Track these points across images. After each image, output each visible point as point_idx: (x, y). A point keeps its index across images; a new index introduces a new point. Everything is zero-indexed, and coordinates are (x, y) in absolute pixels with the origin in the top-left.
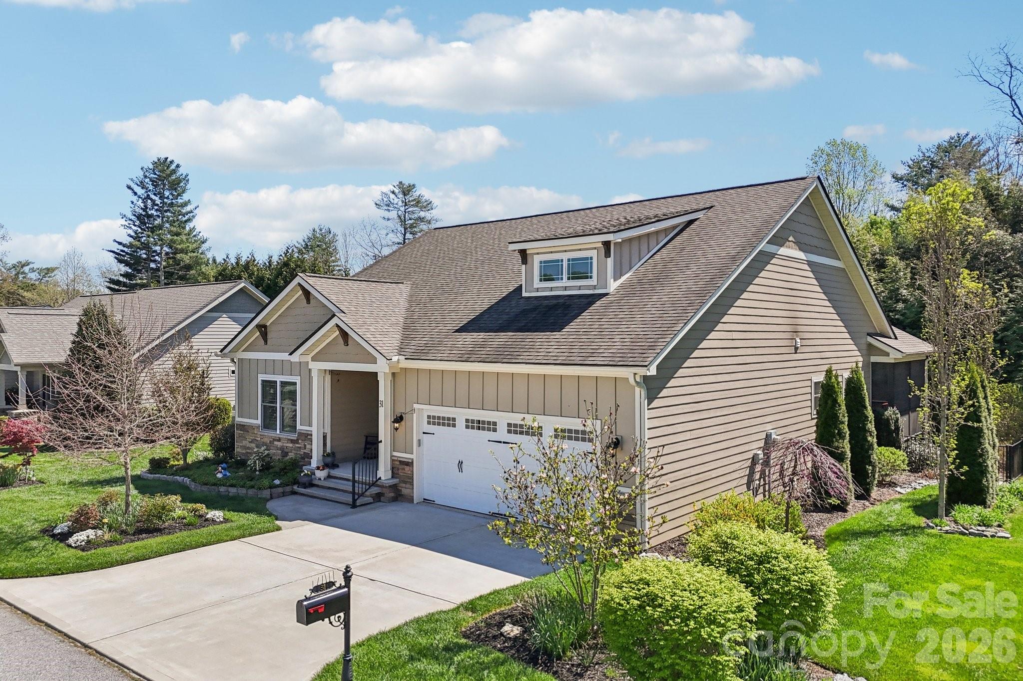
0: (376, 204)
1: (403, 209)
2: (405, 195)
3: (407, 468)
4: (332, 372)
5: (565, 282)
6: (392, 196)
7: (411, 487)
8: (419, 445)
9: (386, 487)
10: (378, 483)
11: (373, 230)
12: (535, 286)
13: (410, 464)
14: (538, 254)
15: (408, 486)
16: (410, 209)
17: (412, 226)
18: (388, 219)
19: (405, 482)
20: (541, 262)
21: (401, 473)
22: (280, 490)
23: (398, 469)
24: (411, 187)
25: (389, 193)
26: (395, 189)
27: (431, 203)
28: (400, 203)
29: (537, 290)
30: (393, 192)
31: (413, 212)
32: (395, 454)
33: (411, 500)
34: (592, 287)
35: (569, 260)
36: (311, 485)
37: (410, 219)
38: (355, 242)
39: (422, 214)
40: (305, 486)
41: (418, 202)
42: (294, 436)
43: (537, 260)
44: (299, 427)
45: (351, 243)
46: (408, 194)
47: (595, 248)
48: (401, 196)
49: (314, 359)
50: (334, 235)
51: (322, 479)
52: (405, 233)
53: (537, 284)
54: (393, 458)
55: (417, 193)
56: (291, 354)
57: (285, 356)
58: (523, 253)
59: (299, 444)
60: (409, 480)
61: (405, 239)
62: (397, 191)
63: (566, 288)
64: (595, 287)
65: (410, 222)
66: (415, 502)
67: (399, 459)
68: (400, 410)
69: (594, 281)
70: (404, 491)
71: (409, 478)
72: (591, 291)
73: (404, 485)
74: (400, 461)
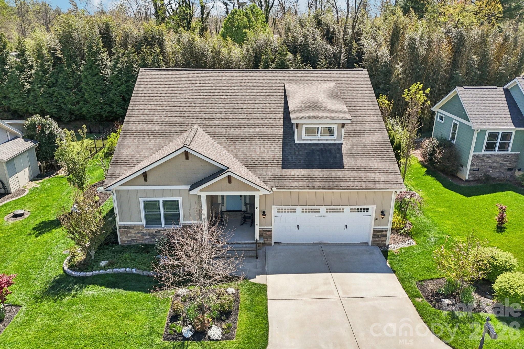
3: (268, 233)
5: (319, 137)
7: (270, 239)
8: (274, 222)
12: (303, 138)
13: (270, 231)
14: (305, 124)
20: (306, 128)
21: (264, 235)
29: (303, 140)
32: (262, 227)
34: (333, 140)
35: (322, 128)
42: (179, 227)
43: (304, 126)
44: (182, 222)
47: (337, 124)
54: (260, 229)
63: (319, 140)
66: (273, 244)
68: (263, 209)
69: (335, 137)
70: (266, 242)
71: (270, 236)
72: (333, 142)
73: (267, 239)
74: (263, 230)
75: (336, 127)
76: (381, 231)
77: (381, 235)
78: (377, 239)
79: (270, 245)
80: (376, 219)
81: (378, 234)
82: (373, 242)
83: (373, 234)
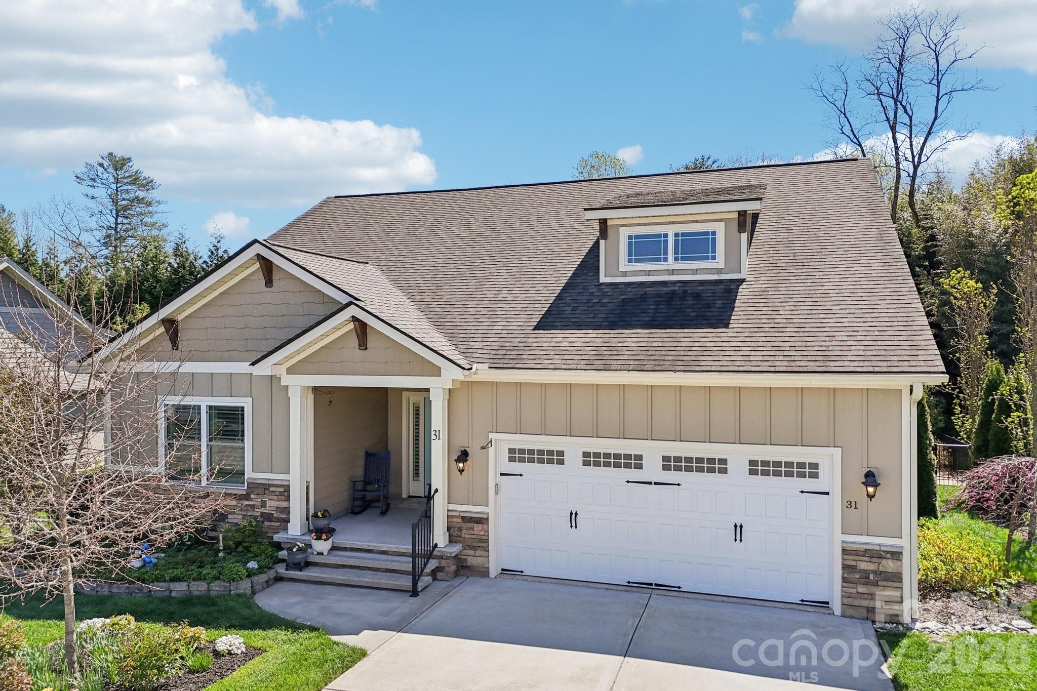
0: (78, 177)
1: (114, 186)
2: (116, 170)
3: (478, 528)
4: (316, 390)
5: (671, 263)
6: (100, 169)
7: (485, 554)
8: (497, 493)
9: (448, 558)
10: (435, 553)
11: (67, 210)
12: (622, 269)
13: (482, 521)
14: (626, 225)
15: (478, 553)
16: (124, 188)
17: (125, 208)
18: (93, 198)
19: (474, 548)
20: (630, 237)
21: (465, 534)
22: (263, 578)
23: (460, 529)
24: (126, 161)
25: (96, 165)
26: (104, 162)
27: (152, 181)
28: (112, 180)
29: (625, 274)
30: (101, 165)
31: (127, 191)
32: (452, 507)
33: (484, 573)
34: (715, 271)
35: (676, 235)
36: (308, 564)
37: (124, 199)
38: (41, 225)
39: (141, 194)
40: (299, 566)
41: (135, 179)
42: (242, 489)
43: (624, 233)
44: (249, 474)
45: (34, 225)
46: (121, 169)
47: (721, 220)
48: (111, 170)
49: (290, 371)
50: (10, 215)
51: (325, 553)
52: (117, 216)
53: (624, 266)
54: (450, 513)
55: (135, 169)
56: (253, 364)
57: (243, 367)
58: (603, 222)
59: (251, 500)
60: (482, 544)
61: (117, 224)
62: (106, 164)
63: (672, 272)
64: (719, 271)
65: (125, 203)
66: (493, 574)
67: (462, 514)
68: (461, 442)
69: (720, 261)
70: (471, 561)
71: (481, 541)
72: (715, 277)
73: (472, 552)
74: (463, 517)
75: (720, 229)
76: (876, 555)
77: (875, 572)
78: (861, 589)
79: (485, 573)
80: (850, 505)
81: (863, 566)
82: (846, 601)
83: (845, 567)
